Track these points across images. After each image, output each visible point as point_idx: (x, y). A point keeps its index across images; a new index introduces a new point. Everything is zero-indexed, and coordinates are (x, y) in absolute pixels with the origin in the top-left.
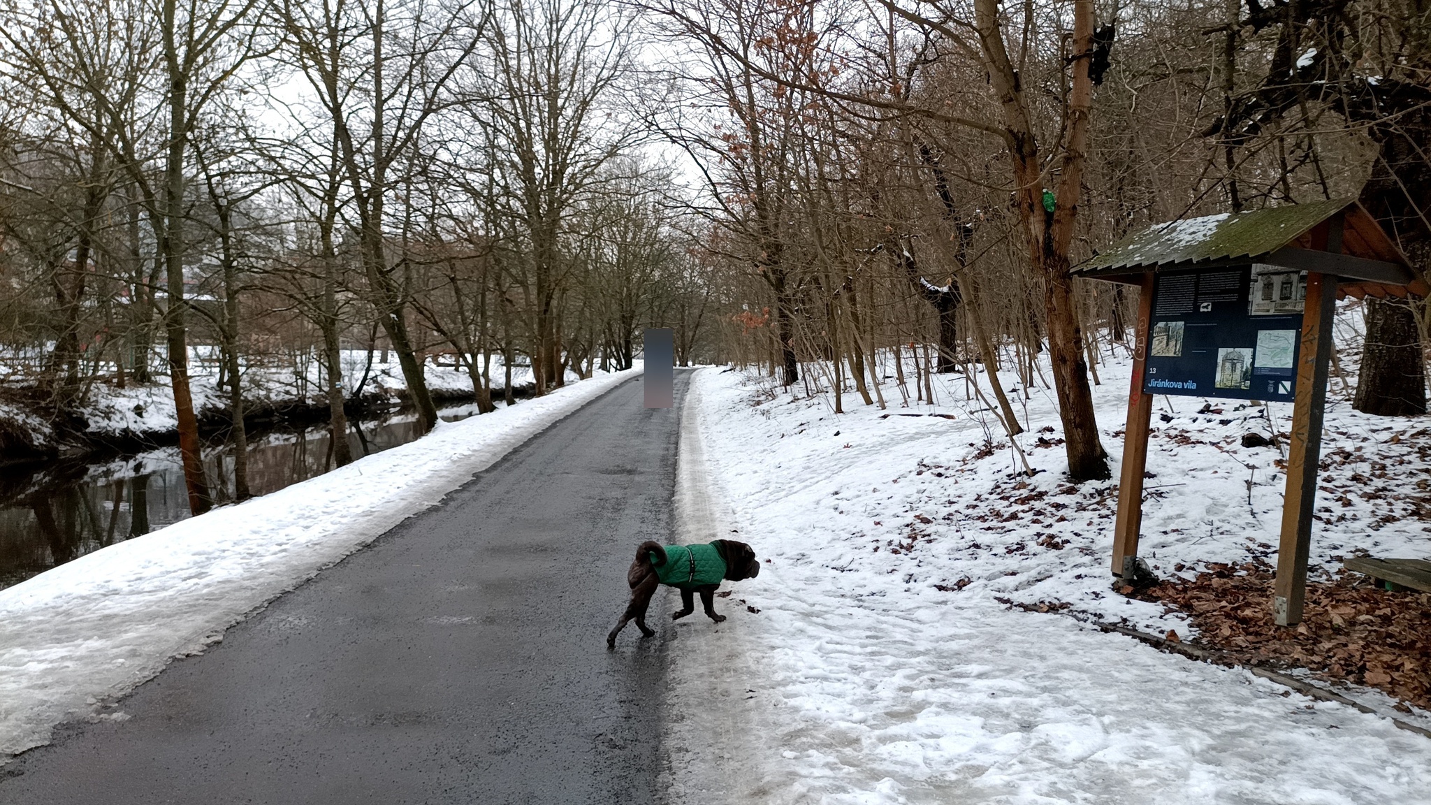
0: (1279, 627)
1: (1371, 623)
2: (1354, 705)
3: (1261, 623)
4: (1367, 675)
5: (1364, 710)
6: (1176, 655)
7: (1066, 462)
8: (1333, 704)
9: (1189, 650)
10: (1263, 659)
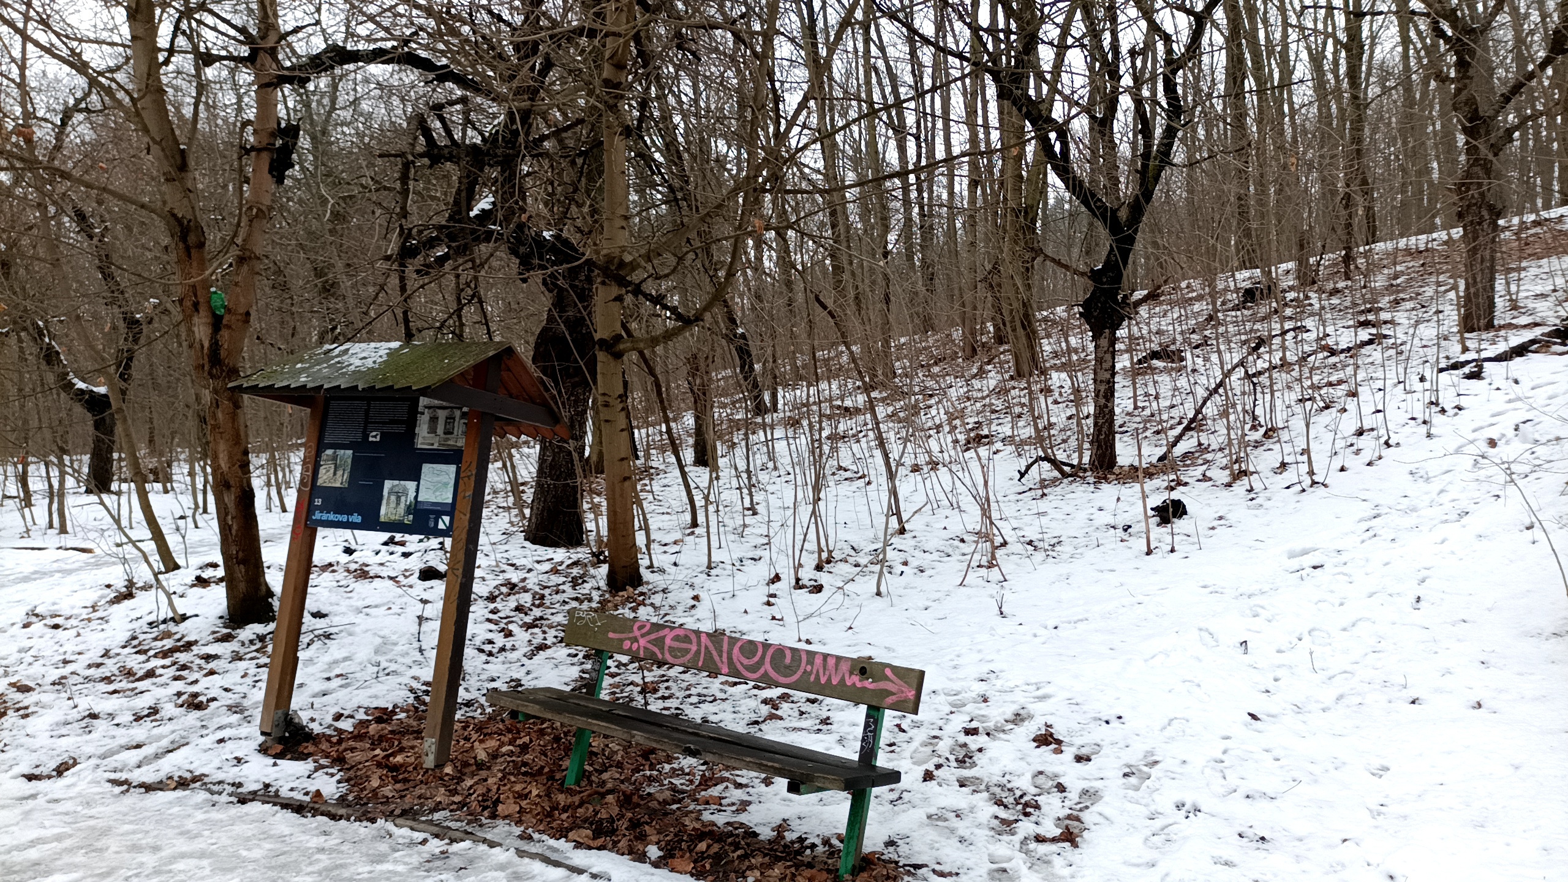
0: (427, 770)
1: (511, 754)
2: (484, 841)
3: (411, 769)
4: (500, 807)
5: (492, 845)
6: (319, 818)
7: (225, 603)
8: (467, 844)
9: (333, 810)
10: (407, 807)
